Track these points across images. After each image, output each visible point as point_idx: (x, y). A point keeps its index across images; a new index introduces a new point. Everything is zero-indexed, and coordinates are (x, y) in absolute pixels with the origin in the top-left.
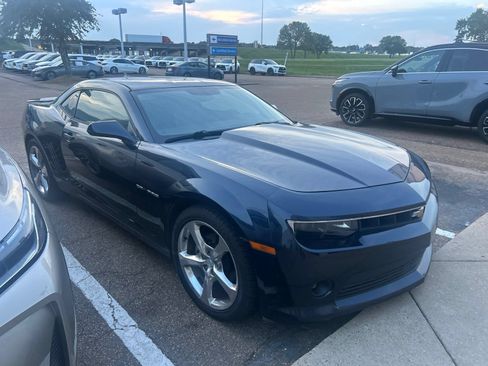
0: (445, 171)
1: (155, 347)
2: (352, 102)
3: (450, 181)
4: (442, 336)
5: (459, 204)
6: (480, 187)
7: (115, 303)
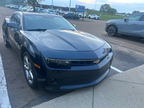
0: (133, 53)
1: (7, 92)
2: (111, 28)
3: (133, 56)
4: (94, 103)
5: (131, 64)
6: (142, 59)
7: (4, 78)
